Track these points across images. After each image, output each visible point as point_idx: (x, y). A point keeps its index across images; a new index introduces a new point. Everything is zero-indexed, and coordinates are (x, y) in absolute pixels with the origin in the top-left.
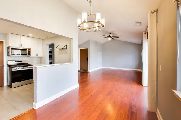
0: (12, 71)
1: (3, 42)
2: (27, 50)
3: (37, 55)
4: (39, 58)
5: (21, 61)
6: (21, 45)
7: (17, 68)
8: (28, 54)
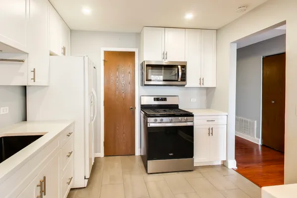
0: (148, 126)
1: (134, 53)
2: (179, 67)
3: (201, 81)
4: (205, 92)
5: (165, 99)
6: (165, 55)
7: (159, 119)
8: (181, 80)
